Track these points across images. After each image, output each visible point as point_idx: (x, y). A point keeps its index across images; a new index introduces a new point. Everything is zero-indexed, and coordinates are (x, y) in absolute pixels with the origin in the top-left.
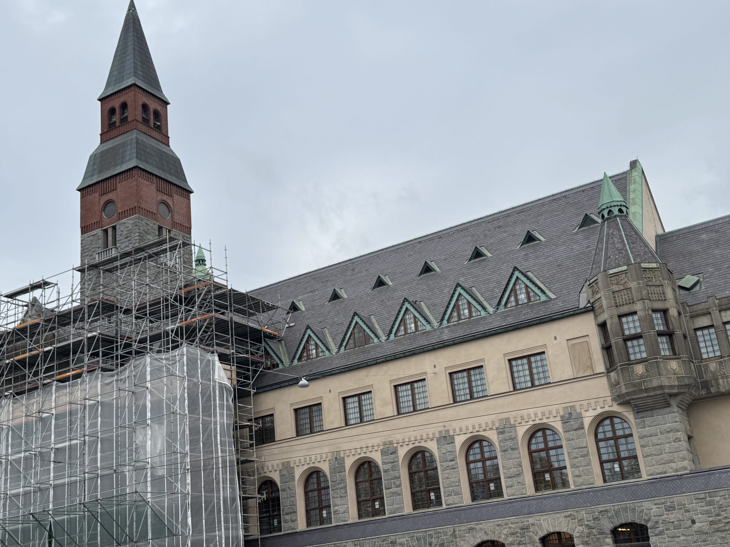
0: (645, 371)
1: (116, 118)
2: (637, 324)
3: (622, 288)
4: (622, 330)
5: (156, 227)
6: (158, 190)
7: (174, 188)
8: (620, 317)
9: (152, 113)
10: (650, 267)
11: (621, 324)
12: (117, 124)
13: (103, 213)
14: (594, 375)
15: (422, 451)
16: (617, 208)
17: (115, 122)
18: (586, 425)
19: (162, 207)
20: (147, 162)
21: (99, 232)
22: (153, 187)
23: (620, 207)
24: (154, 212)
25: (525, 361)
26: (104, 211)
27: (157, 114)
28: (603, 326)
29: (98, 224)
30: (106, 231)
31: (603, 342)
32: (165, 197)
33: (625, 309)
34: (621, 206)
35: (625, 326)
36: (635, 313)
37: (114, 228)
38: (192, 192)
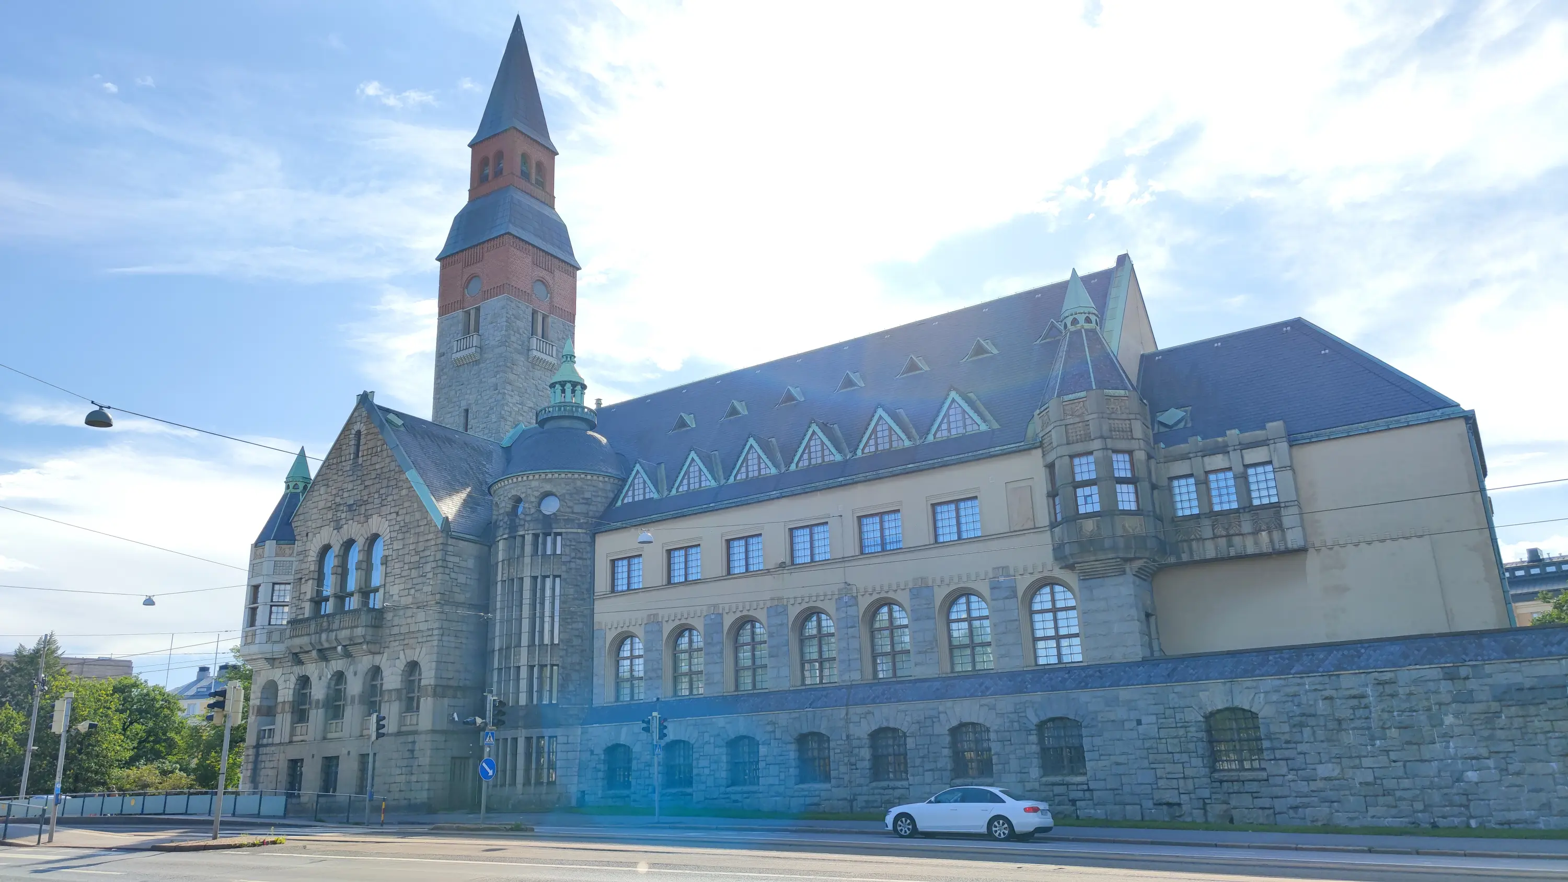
0: (1096, 528)
1: (489, 170)
2: (1092, 467)
3: (1077, 420)
4: (1073, 473)
5: (529, 311)
6: (535, 264)
7: (556, 262)
8: (1072, 457)
9: (534, 165)
10: (1117, 395)
11: (1072, 467)
12: (490, 178)
13: (466, 290)
14: (1035, 528)
15: (818, 613)
16: (1084, 316)
17: (487, 176)
18: (1020, 594)
19: (540, 288)
20: (522, 228)
21: (460, 314)
22: (528, 260)
23: (1087, 315)
24: (528, 291)
25: (953, 507)
26: (467, 287)
27: (539, 166)
28: (1051, 467)
29: (461, 304)
30: (468, 313)
31: (1050, 489)
32: (543, 274)
33: (1079, 448)
34: (1089, 313)
35: (1077, 470)
36: (1091, 453)
37: (478, 309)
38: (579, 269)
